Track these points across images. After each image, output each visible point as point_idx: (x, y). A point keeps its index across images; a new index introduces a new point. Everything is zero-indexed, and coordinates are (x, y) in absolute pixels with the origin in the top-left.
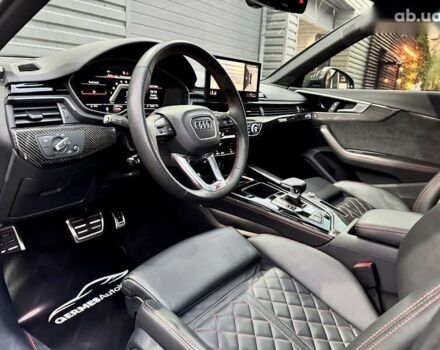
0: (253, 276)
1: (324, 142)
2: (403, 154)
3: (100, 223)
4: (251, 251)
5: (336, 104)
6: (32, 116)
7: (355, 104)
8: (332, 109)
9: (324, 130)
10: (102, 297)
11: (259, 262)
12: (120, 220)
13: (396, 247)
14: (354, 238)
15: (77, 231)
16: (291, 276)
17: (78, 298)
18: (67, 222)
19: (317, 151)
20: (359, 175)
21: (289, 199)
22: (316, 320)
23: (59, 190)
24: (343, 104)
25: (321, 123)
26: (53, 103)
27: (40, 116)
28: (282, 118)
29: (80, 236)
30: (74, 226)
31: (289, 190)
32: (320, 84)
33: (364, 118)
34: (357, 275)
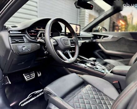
0: (82, 87)
2: (124, 50)
3: (33, 75)
4: (81, 80)
5: (102, 37)
6: (16, 40)
8: (101, 38)
9: (100, 45)
10: (35, 97)
11: (84, 83)
12: (39, 74)
13: (125, 76)
14: (112, 74)
16: (94, 87)
17: (28, 98)
19: (98, 51)
20: (111, 57)
21: (91, 64)
22: (103, 99)
23: (23, 63)
24: (105, 37)
25: (98, 43)
26: (22, 36)
27: (18, 40)
28: (87, 41)
29: (28, 79)
31: (91, 61)
32: (97, 31)
33: (111, 40)
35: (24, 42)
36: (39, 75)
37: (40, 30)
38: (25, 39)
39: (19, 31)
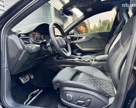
0: (78, 76)
1: (77, 48)
2: (95, 47)
3: (28, 77)
5: (78, 38)
6: (26, 42)
7: (82, 37)
8: (77, 39)
9: (77, 45)
12: (32, 76)
13: (106, 61)
14: (96, 62)
15: (23, 80)
16: (86, 74)
17: (29, 98)
18: (20, 78)
19: (76, 50)
21: (79, 58)
23: (28, 63)
24: (80, 38)
25: (75, 43)
26: (28, 39)
27: (27, 42)
30: (22, 79)
31: (79, 55)
32: (73, 34)
33: (85, 40)
34: (99, 69)
35: (30, 43)
36: (32, 78)
37: (36, 34)
38: (31, 41)
39: (25, 34)
